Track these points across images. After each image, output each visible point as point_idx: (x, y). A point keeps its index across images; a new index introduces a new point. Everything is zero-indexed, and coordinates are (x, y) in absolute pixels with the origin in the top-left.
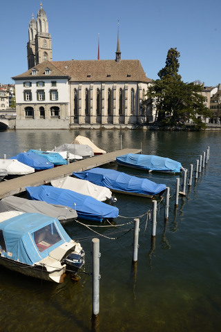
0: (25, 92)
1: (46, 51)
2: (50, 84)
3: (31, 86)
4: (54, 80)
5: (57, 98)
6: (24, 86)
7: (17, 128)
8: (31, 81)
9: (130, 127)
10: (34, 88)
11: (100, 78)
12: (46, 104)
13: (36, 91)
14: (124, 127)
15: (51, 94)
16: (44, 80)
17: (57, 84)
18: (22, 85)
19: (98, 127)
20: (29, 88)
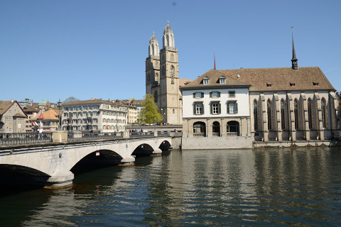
0: (195, 104)
1: (173, 64)
2: (227, 95)
3: (203, 97)
4: (232, 90)
5: (236, 110)
6: (194, 97)
7: (183, 148)
8: (203, 91)
9: (328, 143)
10: (207, 100)
11: (283, 87)
12: (222, 118)
13: (209, 102)
14: (320, 144)
15: (228, 106)
16: (219, 90)
17: (236, 95)
18: (192, 96)
19: (289, 144)
20: (201, 100)
